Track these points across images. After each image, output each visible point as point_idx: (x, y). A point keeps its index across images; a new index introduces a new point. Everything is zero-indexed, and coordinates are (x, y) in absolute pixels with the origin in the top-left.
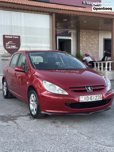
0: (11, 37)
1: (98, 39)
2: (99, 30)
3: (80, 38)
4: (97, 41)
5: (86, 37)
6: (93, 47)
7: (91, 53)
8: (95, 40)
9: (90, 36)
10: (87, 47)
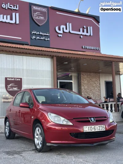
0: (13, 79)
1: (99, 82)
2: (99, 73)
3: (82, 80)
4: (99, 84)
5: (88, 80)
6: (94, 90)
7: (93, 95)
8: (96, 82)
9: (91, 78)
10: (88, 89)
